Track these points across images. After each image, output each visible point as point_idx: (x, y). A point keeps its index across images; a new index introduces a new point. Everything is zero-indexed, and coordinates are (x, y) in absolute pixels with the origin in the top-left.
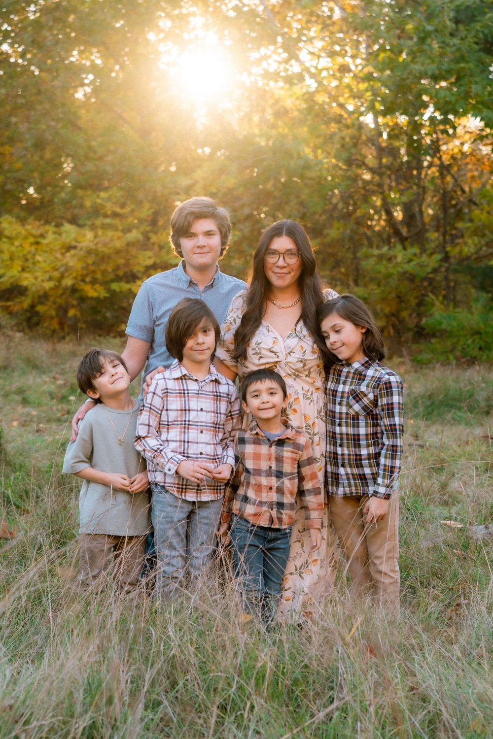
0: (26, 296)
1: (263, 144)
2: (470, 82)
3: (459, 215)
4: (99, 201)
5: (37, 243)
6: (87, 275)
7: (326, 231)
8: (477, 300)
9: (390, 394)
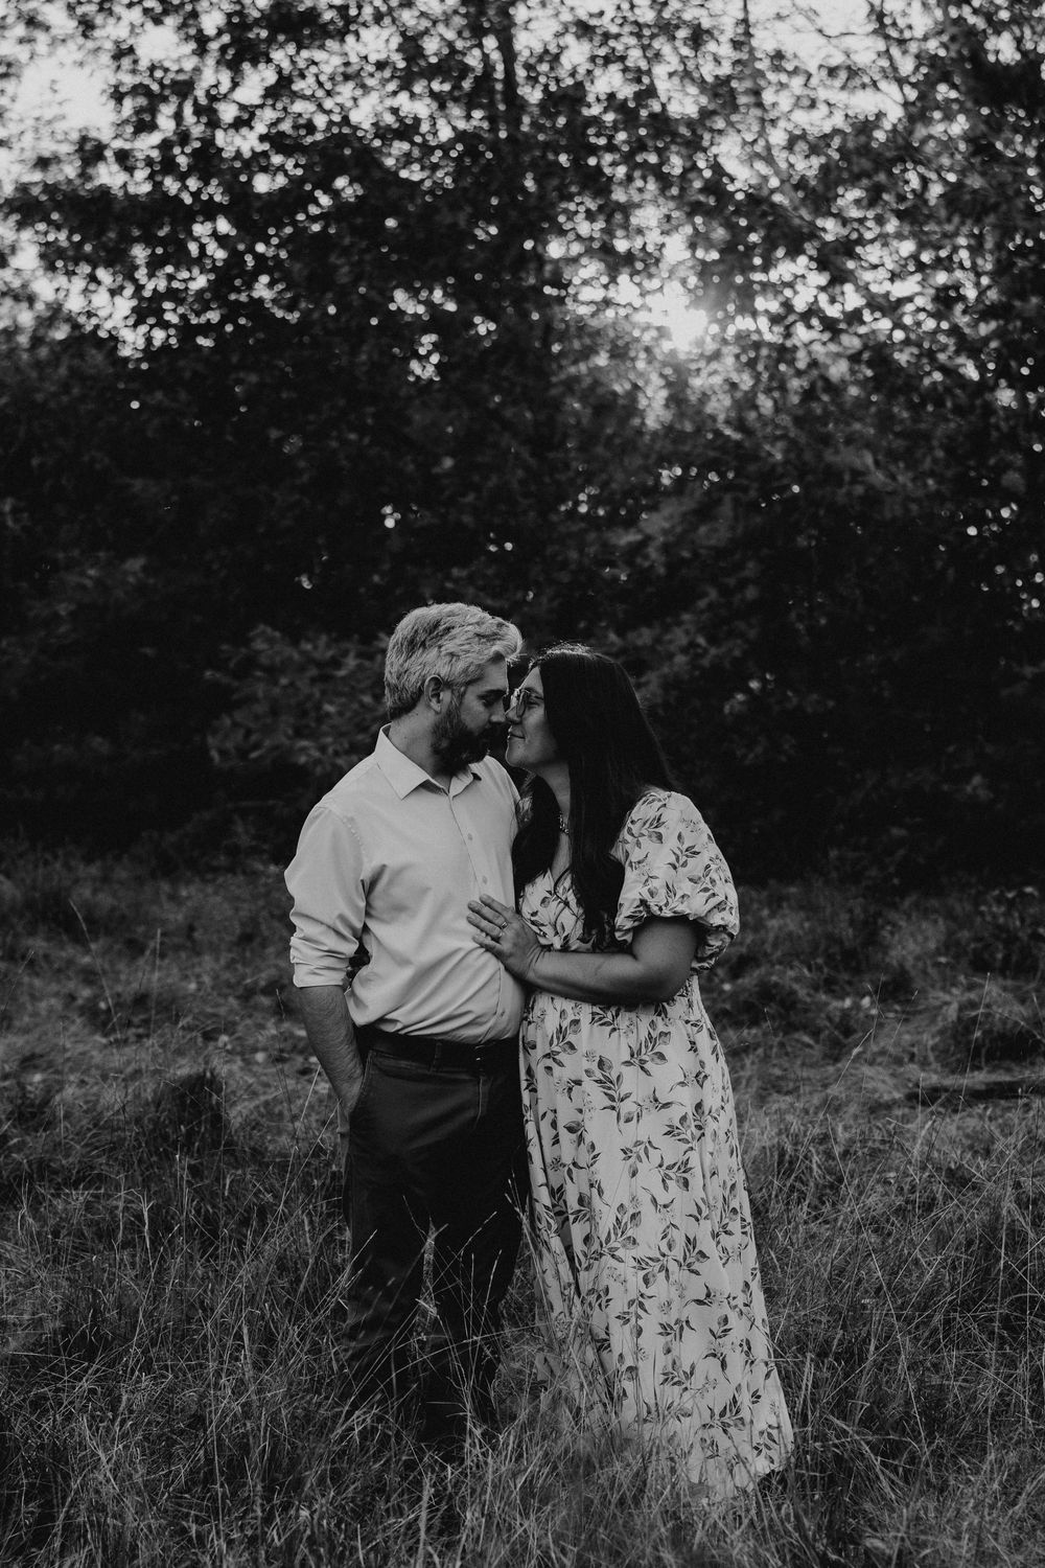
0: (304, 782)
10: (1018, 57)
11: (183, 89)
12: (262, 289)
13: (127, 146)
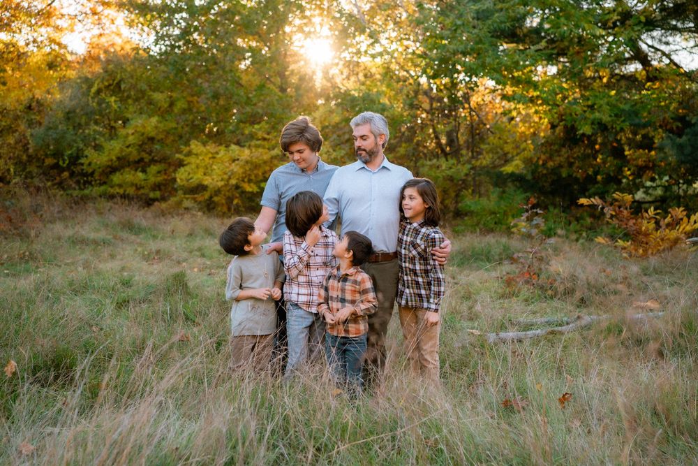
0: (207, 191)
1: (357, 95)
2: (486, 56)
3: (482, 140)
4: (254, 130)
5: (214, 158)
6: (246, 177)
7: (397, 149)
8: (493, 192)
9: (434, 246)
12: (196, 36)
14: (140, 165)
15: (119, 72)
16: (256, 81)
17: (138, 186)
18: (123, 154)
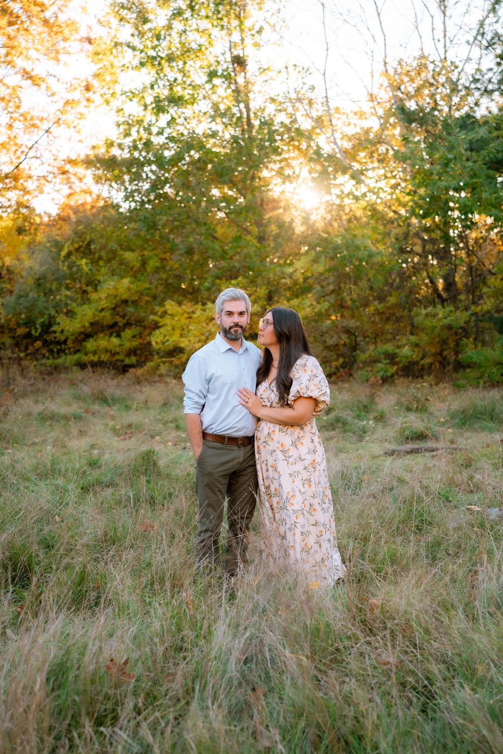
0: (184, 353)
1: (340, 242)
2: (482, 191)
5: (190, 318)
7: (388, 298)
8: (498, 340)
10: (417, 107)
11: (140, 122)
12: (168, 189)
13: (121, 142)
14: (114, 329)
15: (88, 233)
16: (232, 232)
17: (113, 352)
18: (96, 319)
